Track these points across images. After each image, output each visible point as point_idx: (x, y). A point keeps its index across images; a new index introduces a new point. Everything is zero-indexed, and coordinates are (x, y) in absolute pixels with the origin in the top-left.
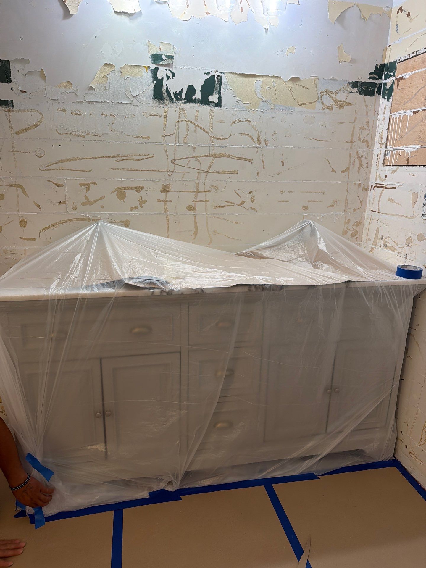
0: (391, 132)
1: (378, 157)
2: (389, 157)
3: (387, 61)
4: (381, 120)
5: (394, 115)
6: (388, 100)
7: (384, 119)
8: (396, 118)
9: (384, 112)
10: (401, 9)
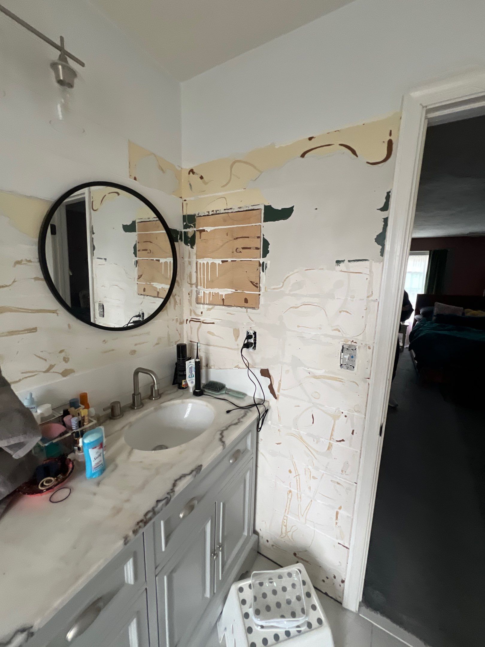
0: (200, 275)
1: (189, 295)
2: (201, 297)
3: (185, 214)
4: (187, 263)
5: (200, 261)
6: (192, 247)
7: (190, 263)
8: (204, 264)
9: (189, 257)
10: (192, 171)
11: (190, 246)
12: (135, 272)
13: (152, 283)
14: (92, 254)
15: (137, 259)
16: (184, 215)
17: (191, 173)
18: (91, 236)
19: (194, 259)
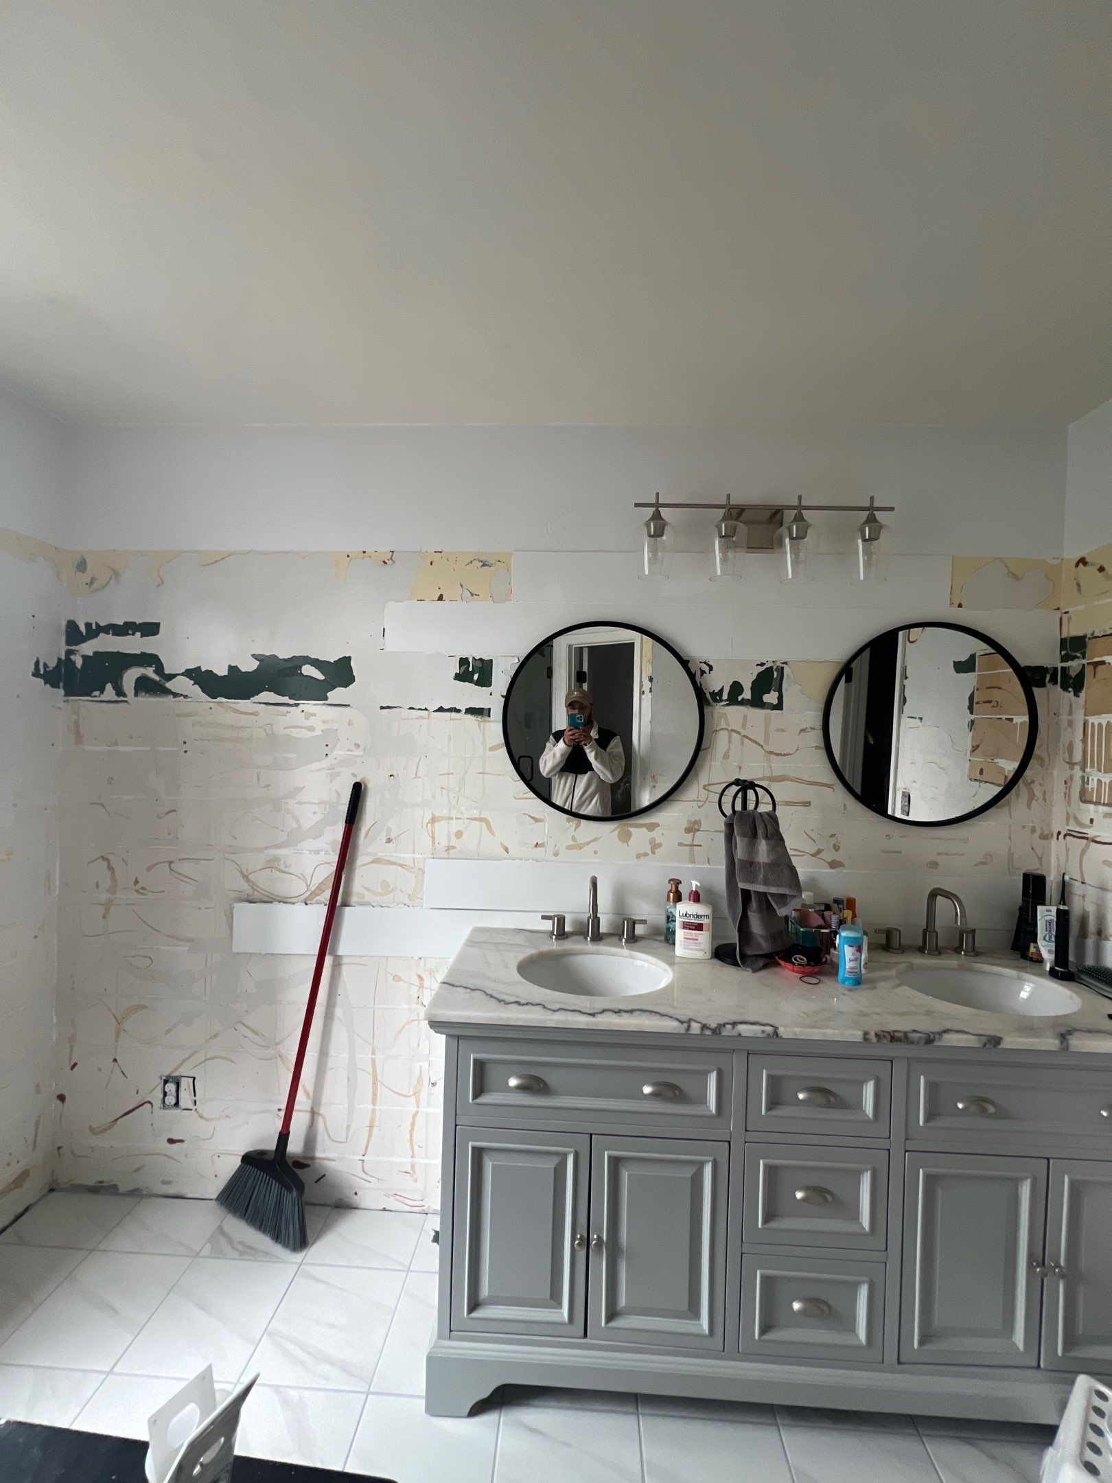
0: (1092, 747)
1: (1065, 783)
2: (1092, 789)
3: (1064, 635)
4: (1064, 724)
5: (1093, 720)
6: (1076, 695)
7: (1070, 724)
8: (1100, 725)
9: (1071, 713)
10: (1083, 561)
11: (1072, 693)
12: (968, 740)
13: (996, 760)
14: (901, 711)
15: (973, 717)
16: (1062, 637)
17: (1081, 565)
18: (902, 682)
19: (1079, 717)
